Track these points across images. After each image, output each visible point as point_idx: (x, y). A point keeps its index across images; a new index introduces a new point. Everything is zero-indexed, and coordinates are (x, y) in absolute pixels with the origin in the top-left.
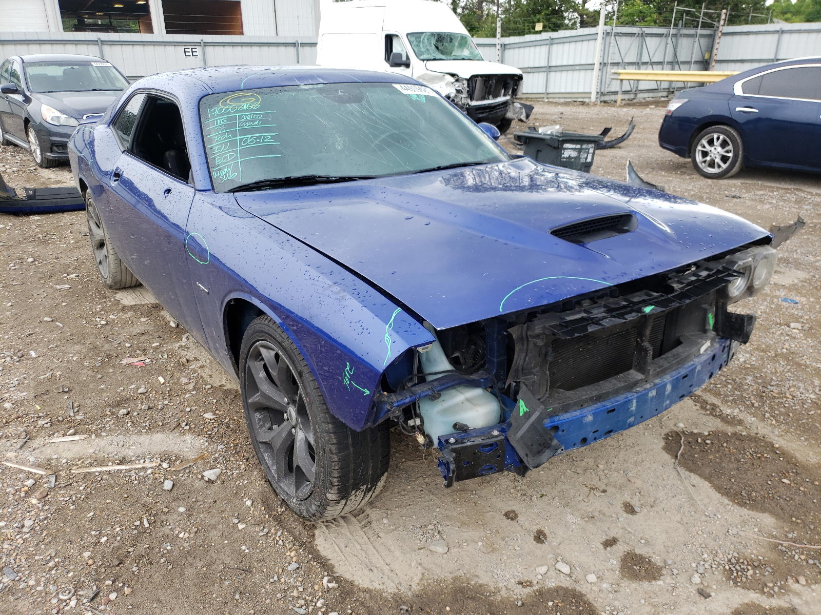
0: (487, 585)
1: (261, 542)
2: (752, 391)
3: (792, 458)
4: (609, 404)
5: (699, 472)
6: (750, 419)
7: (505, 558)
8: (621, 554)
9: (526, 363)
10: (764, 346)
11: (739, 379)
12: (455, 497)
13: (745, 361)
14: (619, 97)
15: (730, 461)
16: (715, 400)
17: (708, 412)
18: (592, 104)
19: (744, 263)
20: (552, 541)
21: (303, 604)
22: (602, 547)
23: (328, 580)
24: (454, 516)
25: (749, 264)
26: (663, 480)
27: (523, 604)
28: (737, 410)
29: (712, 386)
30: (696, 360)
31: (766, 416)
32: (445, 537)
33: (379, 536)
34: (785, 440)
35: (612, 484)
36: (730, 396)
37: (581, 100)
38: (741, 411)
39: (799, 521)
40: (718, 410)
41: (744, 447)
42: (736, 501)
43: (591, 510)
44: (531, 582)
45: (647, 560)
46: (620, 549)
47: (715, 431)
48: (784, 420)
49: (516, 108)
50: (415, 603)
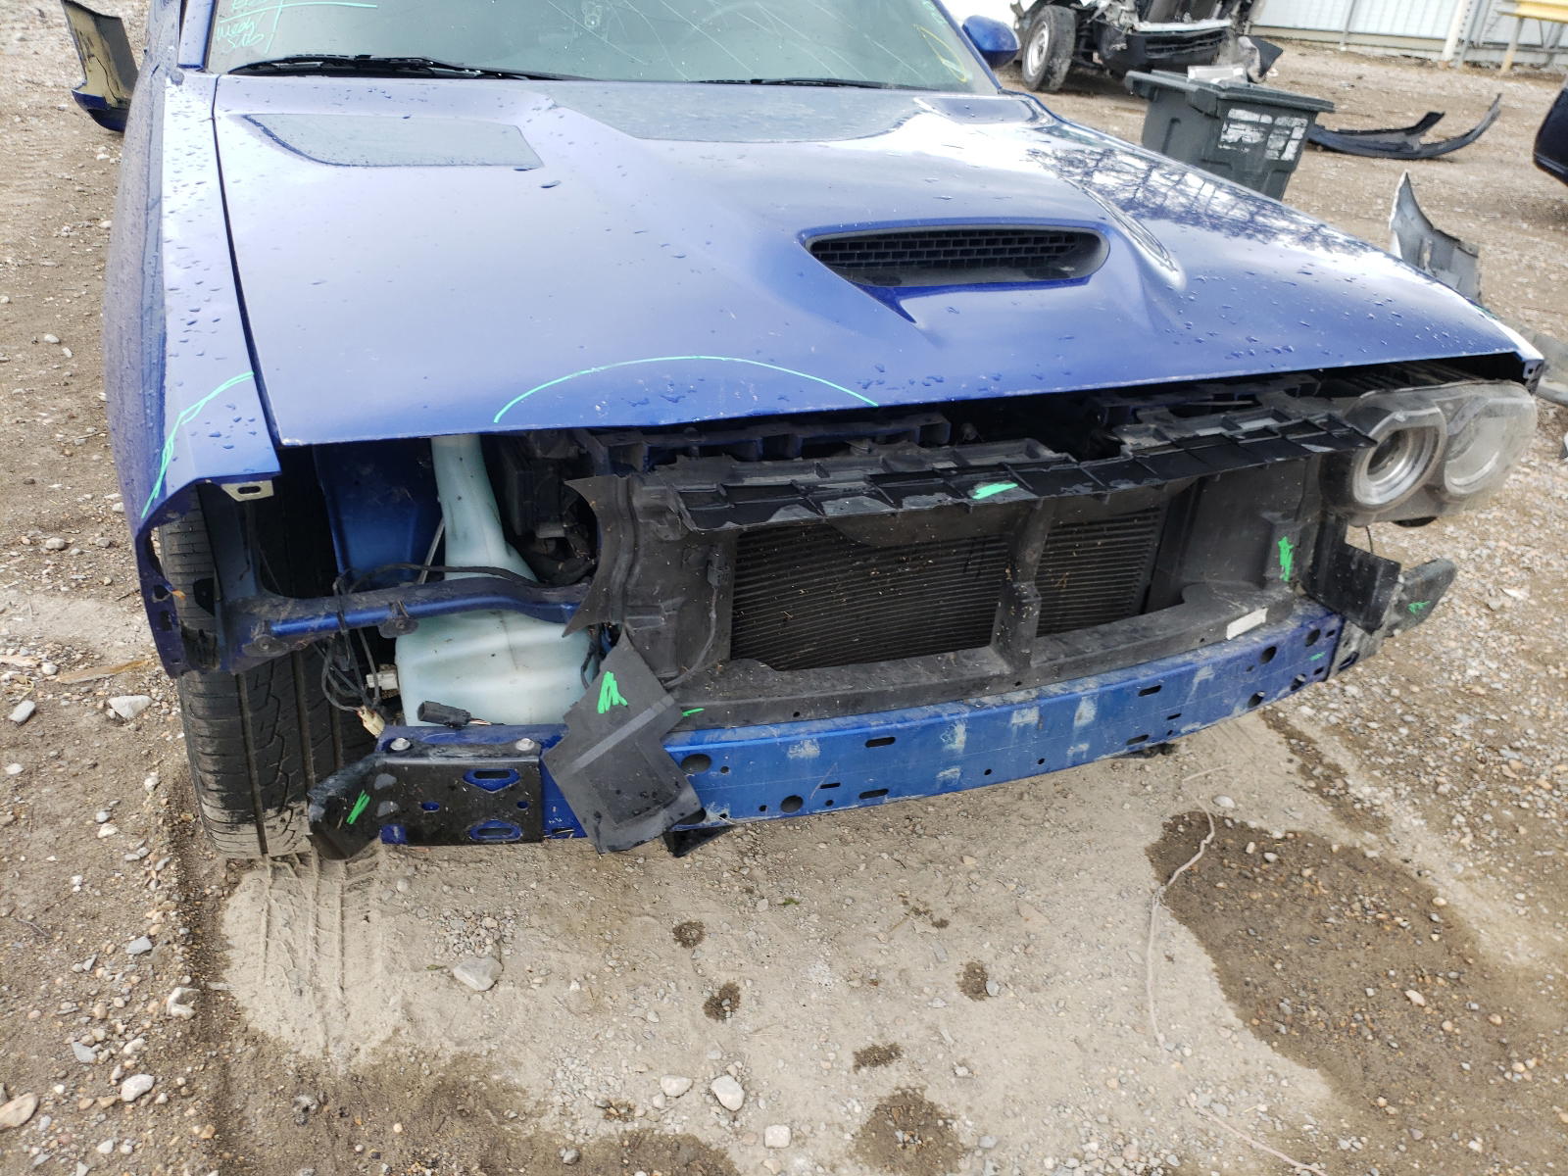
0: (524, 1092)
1: (117, 875)
2: (1455, 753)
3: (1466, 940)
4: (876, 724)
5: (1202, 928)
6: (1408, 820)
7: (610, 1034)
8: (886, 1092)
9: (633, 581)
10: (1549, 650)
11: (1440, 717)
12: (591, 863)
13: (1478, 678)
14: (1508, 57)
15: (1300, 917)
16: (1344, 759)
17: (1312, 784)
18: (1440, 66)
19: (1411, 418)
20: (745, 1017)
21: (100, 1039)
22: (851, 1062)
23: (182, 996)
24: (560, 908)
25: (1428, 423)
26: (1104, 928)
27: (578, 1159)
28: (1388, 793)
29: (1357, 722)
30: (1206, 653)
31: (1455, 822)
32: (506, 952)
33: (367, 918)
34: (1472, 890)
35: (973, 910)
36: (1390, 755)
37: (1421, 54)
38: (1397, 795)
39: (1392, 1110)
40: (1339, 783)
41: (1356, 886)
42: (1255, 1022)
43: (881, 963)
44: (630, 1110)
45: (940, 1123)
46: (890, 1079)
47: (1303, 835)
48: (1497, 840)
49: (1243, 48)
50: (337, 1094)
